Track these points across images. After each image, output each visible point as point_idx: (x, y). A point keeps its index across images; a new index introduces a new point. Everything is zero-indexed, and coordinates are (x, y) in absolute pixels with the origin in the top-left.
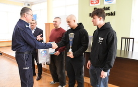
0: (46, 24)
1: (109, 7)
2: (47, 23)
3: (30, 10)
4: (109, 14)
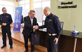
4: (72, 7)
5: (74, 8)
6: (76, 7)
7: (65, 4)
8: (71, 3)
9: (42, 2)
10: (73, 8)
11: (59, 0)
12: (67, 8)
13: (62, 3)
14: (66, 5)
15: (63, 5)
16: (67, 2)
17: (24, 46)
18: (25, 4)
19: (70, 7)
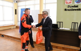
4: (78, 10)
8: (77, 6)
12: (73, 11)
19: (76, 10)
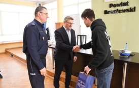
0: (56, 24)
1: (128, 2)
2: (57, 22)
3: (44, 9)
4: (128, 11)
5: (132, 12)
6: (135, 11)
7: (115, 6)
8: (126, 4)
9: (78, 4)
10: (129, 13)
11: (105, 1)
13: (111, 5)
14: (117, 8)
15: (113, 9)
16: (119, 2)
17: (53, 78)
18: (52, 9)
19: (124, 11)
